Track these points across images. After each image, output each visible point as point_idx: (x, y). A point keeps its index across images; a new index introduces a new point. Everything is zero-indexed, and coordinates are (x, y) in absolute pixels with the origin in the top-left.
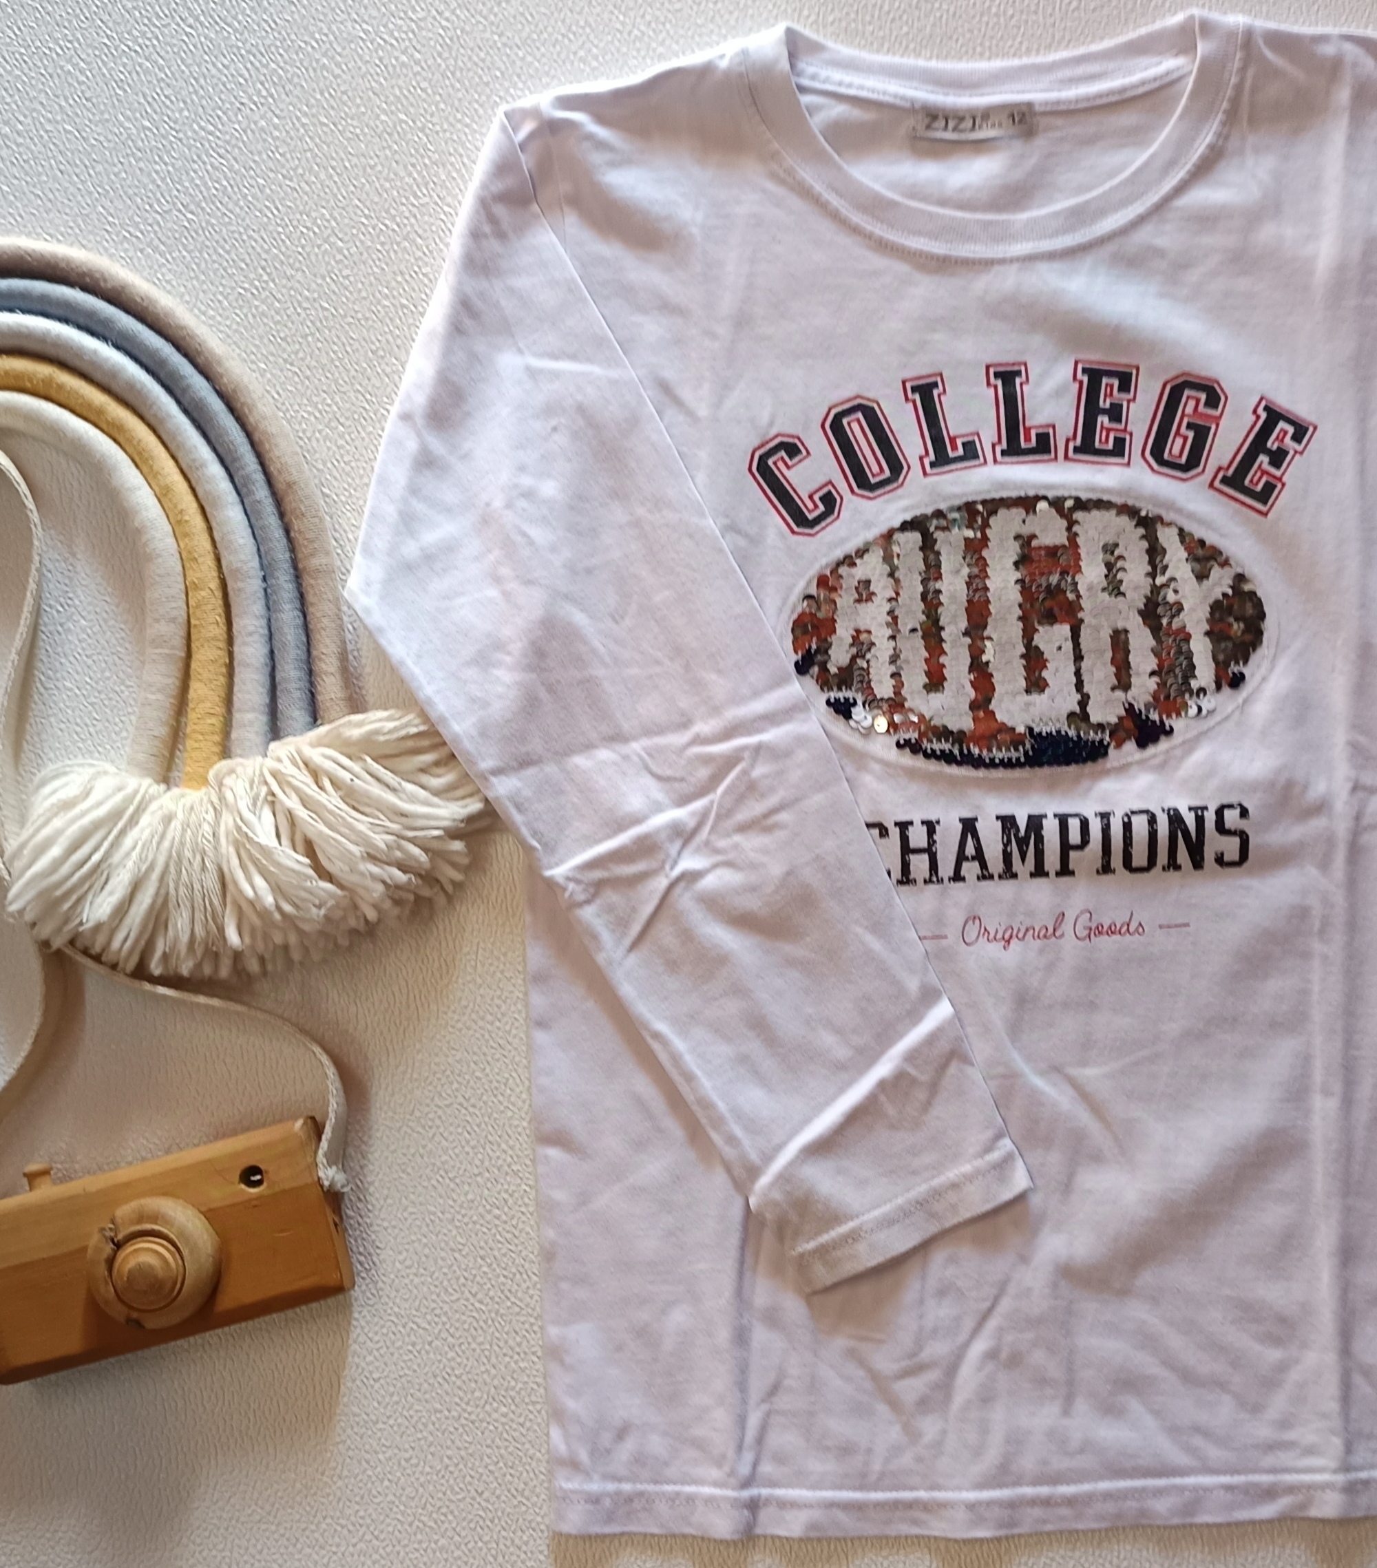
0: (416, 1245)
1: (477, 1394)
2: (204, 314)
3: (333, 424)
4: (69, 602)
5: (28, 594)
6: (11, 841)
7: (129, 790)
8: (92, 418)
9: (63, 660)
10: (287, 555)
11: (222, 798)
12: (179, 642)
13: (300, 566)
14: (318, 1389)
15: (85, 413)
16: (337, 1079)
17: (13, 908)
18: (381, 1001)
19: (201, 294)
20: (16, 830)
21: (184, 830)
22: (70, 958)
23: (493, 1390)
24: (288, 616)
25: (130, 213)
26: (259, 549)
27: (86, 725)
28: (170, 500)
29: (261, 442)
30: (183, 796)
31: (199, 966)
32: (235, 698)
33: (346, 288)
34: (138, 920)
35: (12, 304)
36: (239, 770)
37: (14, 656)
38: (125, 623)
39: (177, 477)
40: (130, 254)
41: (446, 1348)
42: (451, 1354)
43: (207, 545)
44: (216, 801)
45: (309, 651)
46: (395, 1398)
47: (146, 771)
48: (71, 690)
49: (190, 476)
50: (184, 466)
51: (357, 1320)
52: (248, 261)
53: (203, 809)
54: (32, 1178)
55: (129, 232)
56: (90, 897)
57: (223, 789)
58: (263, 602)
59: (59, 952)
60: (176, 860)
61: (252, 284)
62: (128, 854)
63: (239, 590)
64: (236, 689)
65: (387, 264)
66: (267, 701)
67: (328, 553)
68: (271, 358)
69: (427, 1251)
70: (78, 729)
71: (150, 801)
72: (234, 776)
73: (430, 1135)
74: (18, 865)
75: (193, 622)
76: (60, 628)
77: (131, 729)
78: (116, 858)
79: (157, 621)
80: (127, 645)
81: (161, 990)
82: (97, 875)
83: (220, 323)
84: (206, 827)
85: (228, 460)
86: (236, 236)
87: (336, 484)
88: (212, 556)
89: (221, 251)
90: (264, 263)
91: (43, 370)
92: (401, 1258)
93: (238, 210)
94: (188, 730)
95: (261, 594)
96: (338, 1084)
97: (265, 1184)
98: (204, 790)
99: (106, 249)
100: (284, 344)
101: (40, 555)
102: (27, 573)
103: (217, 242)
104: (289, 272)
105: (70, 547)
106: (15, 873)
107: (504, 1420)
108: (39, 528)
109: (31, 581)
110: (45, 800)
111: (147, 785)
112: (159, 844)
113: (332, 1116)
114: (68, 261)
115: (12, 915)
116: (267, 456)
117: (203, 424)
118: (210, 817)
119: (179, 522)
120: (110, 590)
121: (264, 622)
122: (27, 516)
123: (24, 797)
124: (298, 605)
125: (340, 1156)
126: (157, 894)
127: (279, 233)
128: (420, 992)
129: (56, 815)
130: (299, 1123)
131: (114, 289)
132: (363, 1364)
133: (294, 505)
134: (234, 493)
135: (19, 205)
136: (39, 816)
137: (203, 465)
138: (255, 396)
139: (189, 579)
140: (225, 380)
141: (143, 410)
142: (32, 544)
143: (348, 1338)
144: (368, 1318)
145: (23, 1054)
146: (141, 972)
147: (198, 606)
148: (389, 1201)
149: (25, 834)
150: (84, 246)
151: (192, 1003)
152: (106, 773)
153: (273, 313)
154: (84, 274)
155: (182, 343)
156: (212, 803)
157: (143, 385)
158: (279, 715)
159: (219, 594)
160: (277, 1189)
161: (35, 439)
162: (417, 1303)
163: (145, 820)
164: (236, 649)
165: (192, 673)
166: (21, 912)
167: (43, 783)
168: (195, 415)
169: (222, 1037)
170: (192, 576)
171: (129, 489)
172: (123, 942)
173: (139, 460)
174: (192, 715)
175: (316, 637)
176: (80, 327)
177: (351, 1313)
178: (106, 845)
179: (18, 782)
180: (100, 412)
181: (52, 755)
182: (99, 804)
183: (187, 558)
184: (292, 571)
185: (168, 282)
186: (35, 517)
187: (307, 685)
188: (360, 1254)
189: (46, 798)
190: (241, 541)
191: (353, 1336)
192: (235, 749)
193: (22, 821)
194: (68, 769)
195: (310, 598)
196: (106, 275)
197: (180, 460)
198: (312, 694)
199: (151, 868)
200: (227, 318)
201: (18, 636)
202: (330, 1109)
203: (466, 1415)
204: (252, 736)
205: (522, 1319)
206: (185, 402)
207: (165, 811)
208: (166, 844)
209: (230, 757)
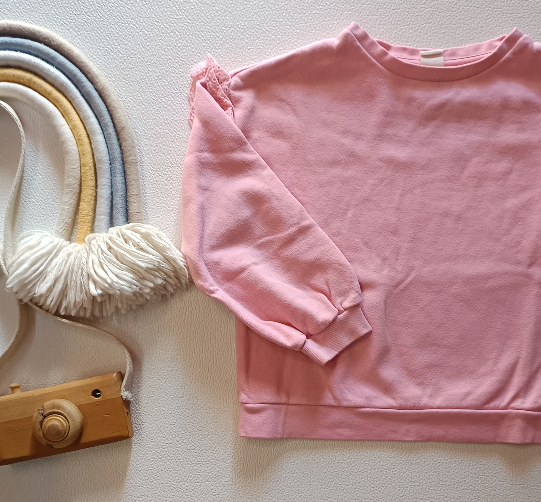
0: (157, 422)
1: (177, 478)
2: (91, 57)
3: (140, 104)
4: (35, 168)
5: (19, 164)
6: (9, 260)
7: (55, 243)
8: (47, 96)
9: (32, 191)
10: (120, 155)
11: (90, 248)
12: (77, 186)
13: (125, 160)
14: (118, 472)
15: (44, 94)
16: (130, 358)
17: (9, 286)
18: (148, 330)
19: (91, 49)
20: (11, 256)
21: (75, 259)
22: (30, 306)
23: (183, 477)
24: (119, 179)
25: (64, 14)
26: (109, 152)
27: (40, 216)
28: (76, 131)
29: (112, 110)
30: (76, 246)
31: (78, 312)
32: (97, 210)
33: (148, 50)
34: (57, 294)
35: (17, 48)
36: (97, 238)
37: (13, 188)
38: (56, 178)
39: (79, 122)
40: (64, 31)
41: (167, 461)
42: (168, 463)
43: (89, 149)
44: (88, 249)
45: (126, 193)
46: (147, 478)
47: (62, 236)
48: (34, 202)
49: (84, 122)
50: (82, 118)
51: (133, 448)
52: (110, 37)
53: (83, 252)
54: (13, 389)
55: (63, 22)
56: (38, 284)
57: (91, 245)
58: (109, 173)
59: (26, 304)
60: (71, 271)
61: (111, 46)
62: (53, 268)
63: (101, 168)
64: (97, 206)
65: (164, 42)
66: (109, 211)
67: (135, 156)
68: (117, 77)
69: (161, 424)
70: (37, 218)
71: (63, 248)
72: (95, 240)
73: (164, 381)
74: (11, 269)
75: (83, 179)
76: (31, 178)
77: (57, 219)
78: (49, 269)
79: (69, 178)
80: (57, 186)
81: (64, 320)
82: (42, 275)
83: (97, 61)
84: (83, 259)
85: (99, 116)
86: (106, 26)
87: (140, 128)
88: (91, 154)
89: (99, 32)
90: (116, 38)
91: (28, 76)
92: (151, 426)
93: (107, 16)
94: (79, 221)
95: (109, 170)
96: (130, 360)
97: (101, 397)
98: (84, 244)
99: (54, 28)
100: (122, 71)
101: (24, 149)
102: (19, 156)
103: (98, 28)
104: (126, 42)
105: (36, 146)
106: (10, 273)
107: (187, 488)
108: (25, 139)
109: (20, 159)
110: (22, 245)
111: (61, 241)
112: (65, 264)
113: (127, 372)
114: (40, 33)
115: (8, 289)
116: (114, 116)
117: (89, 101)
118: (86, 255)
119: (79, 139)
120: (51, 164)
121: (109, 181)
122: (20, 134)
123: (15, 243)
124: (123, 175)
125: (129, 388)
126: (64, 284)
127: (123, 26)
128: (163, 327)
129: (26, 251)
130: (115, 374)
131: (57, 45)
132: (135, 465)
133: (124, 136)
134: (101, 130)
135: (20, 8)
136: (21, 251)
137: (89, 118)
138: (110, 92)
139: (82, 162)
140: (99, 85)
141: (67, 95)
142: (22, 145)
143: (130, 455)
144: (138, 448)
145: (11, 342)
146: (57, 314)
147: (85, 173)
148: (148, 405)
149: (15, 258)
150: (46, 27)
151: (76, 326)
152: (47, 236)
153: (119, 58)
154: (45, 38)
155: (83, 69)
156: (86, 250)
157: (67, 84)
158: (113, 217)
159: (93, 168)
160: (106, 399)
161: (24, 103)
162: (156, 443)
163: (61, 255)
164: (98, 190)
165: (81, 198)
166: (12, 288)
167: (22, 238)
168: (87, 97)
169: (87, 340)
170: (83, 161)
171: (60, 125)
172: (51, 302)
173: (65, 114)
174: (80, 215)
175: (129, 188)
176: (43, 60)
177: (132, 445)
178: (45, 264)
179: (12, 237)
180: (50, 94)
181: (26, 227)
182: (43, 248)
183: (81, 154)
184: (121, 161)
185: (78, 43)
186: (23, 134)
187: (125, 206)
188: (136, 424)
189: (23, 244)
190: (102, 149)
191: (132, 454)
192: (96, 229)
193: (14, 252)
194: (32, 233)
195: (127, 172)
196: (54, 39)
197: (80, 116)
198: (127, 210)
199: (62, 274)
200: (100, 59)
201: (15, 181)
202: (127, 370)
203: (173, 486)
204: (103, 225)
205: (196, 451)
206: (83, 92)
207: (69, 252)
208: (68, 265)
209: (94, 233)
